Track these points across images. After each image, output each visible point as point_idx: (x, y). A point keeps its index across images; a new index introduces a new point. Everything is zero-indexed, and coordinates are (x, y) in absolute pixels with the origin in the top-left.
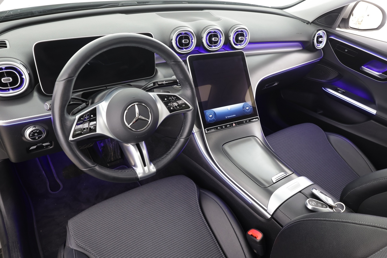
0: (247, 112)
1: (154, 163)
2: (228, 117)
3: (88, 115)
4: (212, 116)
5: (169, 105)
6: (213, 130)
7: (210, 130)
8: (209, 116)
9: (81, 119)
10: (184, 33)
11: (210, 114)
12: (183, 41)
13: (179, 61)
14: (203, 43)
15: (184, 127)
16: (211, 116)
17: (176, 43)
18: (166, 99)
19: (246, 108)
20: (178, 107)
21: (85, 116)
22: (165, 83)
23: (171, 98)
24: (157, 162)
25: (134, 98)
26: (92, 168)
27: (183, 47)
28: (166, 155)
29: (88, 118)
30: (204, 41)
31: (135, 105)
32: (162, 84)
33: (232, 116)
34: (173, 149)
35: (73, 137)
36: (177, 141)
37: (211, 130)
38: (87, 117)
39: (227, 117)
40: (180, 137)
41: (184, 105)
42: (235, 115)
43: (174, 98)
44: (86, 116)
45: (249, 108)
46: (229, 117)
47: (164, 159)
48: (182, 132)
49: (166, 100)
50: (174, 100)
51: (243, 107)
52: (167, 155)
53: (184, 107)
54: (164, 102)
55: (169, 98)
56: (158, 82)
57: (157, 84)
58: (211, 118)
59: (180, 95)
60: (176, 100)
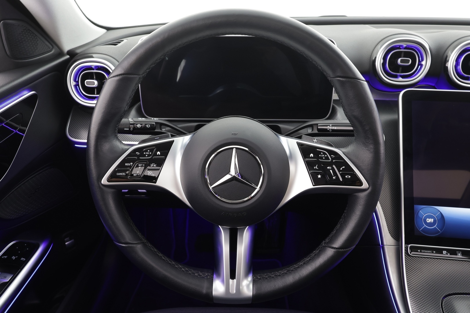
1: (257, 278)
3: (151, 151)
4: (432, 221)
5: (315, 168)
6: (428, 254)
7: (421, 252)
8: (425, 220)
9: (137, 153)
10: (405, 46)
11: (430, 217)
12: (399, 60)
13: (355, 77)
14: (446, 68)
16: (430, 220)
17: (384, 65)
18: (312, 155)
21: (146, 151)
22: (332, 129)
23: (323, 156)
24: (263, 278)
25: (235, 134)
26: (130, 245)
27: (398, 72)
28: (285, 271)
29: (149, 155)
30: (451, 65)
31: (233, 148)
32: (326, 130)
34: (304, 263)
36: (318, 250)
37: (423, 251)
38: (148, 153)
40: (328, 243)
41: (350, 177)
43: (331, 157)
44: (148, 150)
47: (279, 277)
48: (335, 233)
49: (312, 158)
52: (288, 271)
53: (348, 179)
54: (307, 159)
55: (320, 155)
56: (319, 125)
57: (317, 128)
58: (430, 224)
59: (345, 154)
60: (334, 161)
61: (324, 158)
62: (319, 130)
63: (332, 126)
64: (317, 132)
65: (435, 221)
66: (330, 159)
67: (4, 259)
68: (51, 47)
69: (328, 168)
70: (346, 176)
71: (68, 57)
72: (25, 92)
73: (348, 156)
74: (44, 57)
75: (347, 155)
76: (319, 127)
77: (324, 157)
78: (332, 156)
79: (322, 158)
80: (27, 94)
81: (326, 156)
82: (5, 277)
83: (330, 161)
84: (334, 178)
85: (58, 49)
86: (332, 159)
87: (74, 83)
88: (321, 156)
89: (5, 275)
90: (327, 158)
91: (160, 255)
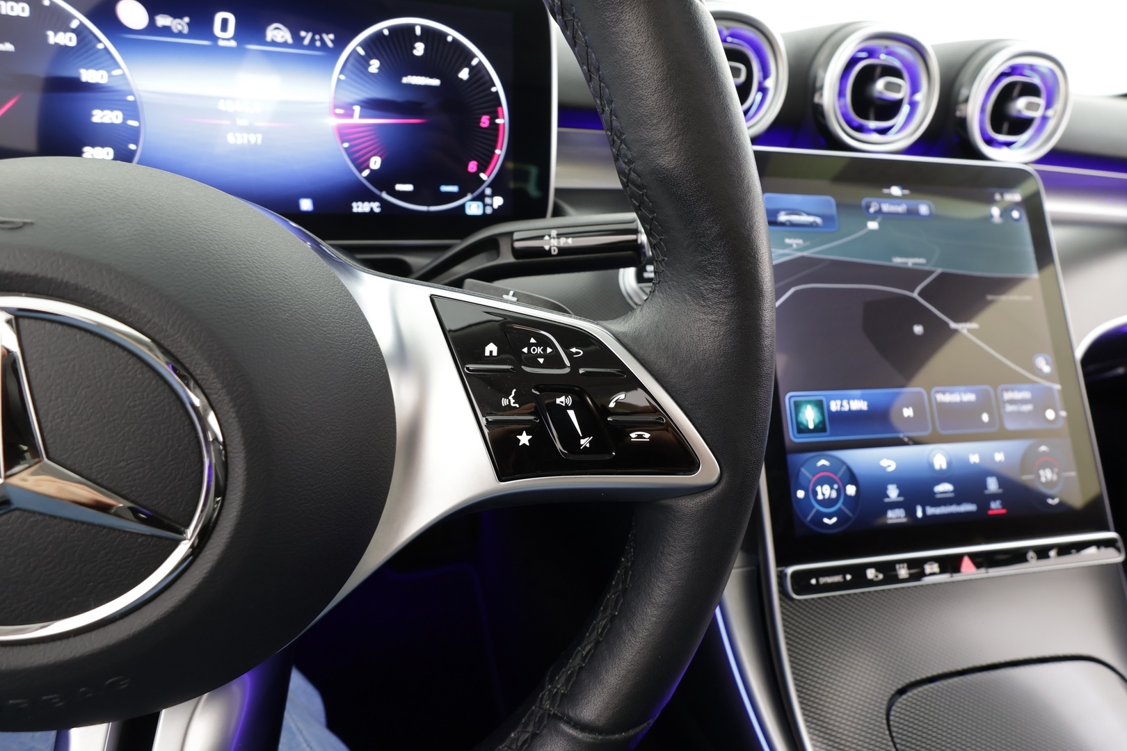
2: (931, 511)
5: (504, 402)
15: (613, 617)
18: (490, 349)
20: (585, 442)
22: (559, 245)
23: (539, 350)
33: (954, 509)
39: (924, 511)
41: (647, 435)
43: (570, 355)
46: (937, 511)
49: (491, 360)
50: (564, 366)
53: (641, 445)
54: (472, 367)
55: (525, 350)
56: (516, 236)
57: (510, 246)
59: (625, 340)
60: (581, 371)
61: (541, 360)
62: (517, 253)
63: (559, 236)
64: (511, 260)
66: (567, 363)
69: (558, 401)
70: (633, 435)
73: (636, 349)
75: (631, 345)
76: (518, 245)
77: (540, 356)
78: (574, 350)
79: (532, 361)
81: (549, 350)
83: (567, 370)
84: (583, 442)
86: (575, 363)
88: (529, 350)
90: (554, 361)
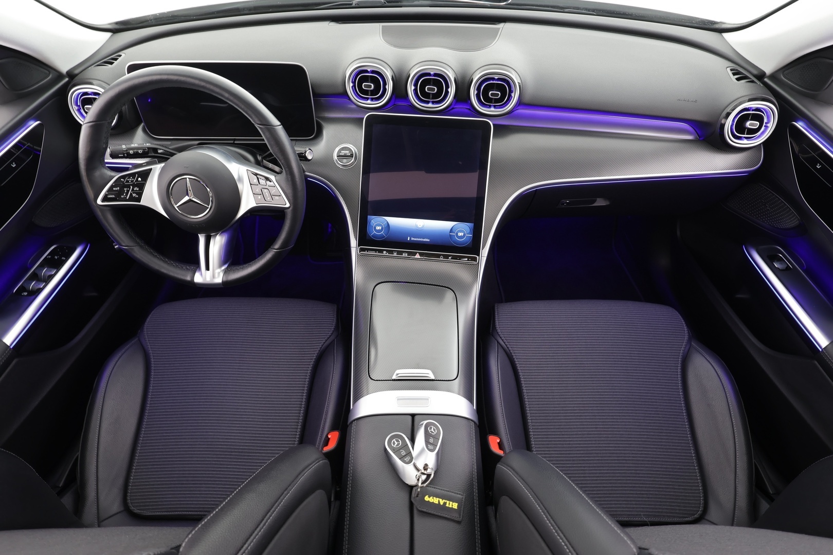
0: (456, 242)
2: (412, 239)
3: (133, 177)
4: (380, 228)
6: (373, 253)
7: (367, 252)
8: (375, 228)
9: (122, 180)
11: (379, 225)
16: (378, 228)
19: (457, 234)
21: (129, 178)
25: (187, 167)
26: (130, 247)
29: (132, 181)
31: (186, 178)
33: (421, 240)
35: (103, 200)
37: (369, 251)
39: (410, 239)
42: (429, 240)
45: (464, 235)
46: (415, 239)
51: (451, 230)
58: (379, 231)
65: (382, 228)
67: (49, 258)
68: (48, 72)
71: (67, 79)
72: (31, 123)
74: (43, 84)
80: (33, 124)
82: (51, 271)
85: (55, 72)
87: (76, 108)
89: (51, 269)
91: (156, 254)
